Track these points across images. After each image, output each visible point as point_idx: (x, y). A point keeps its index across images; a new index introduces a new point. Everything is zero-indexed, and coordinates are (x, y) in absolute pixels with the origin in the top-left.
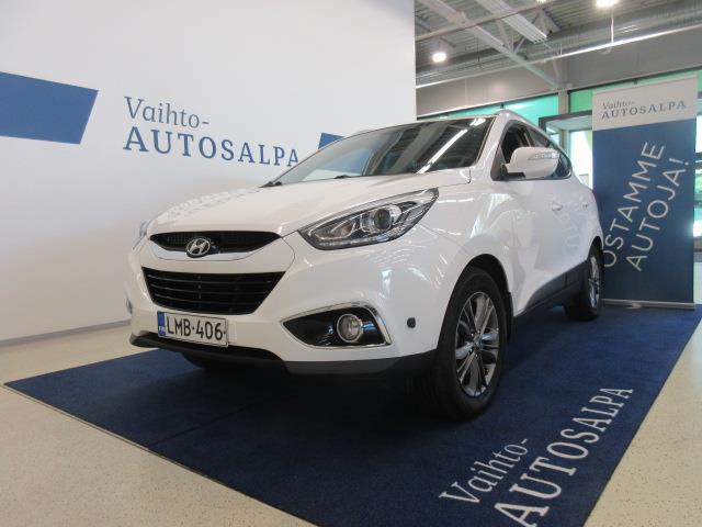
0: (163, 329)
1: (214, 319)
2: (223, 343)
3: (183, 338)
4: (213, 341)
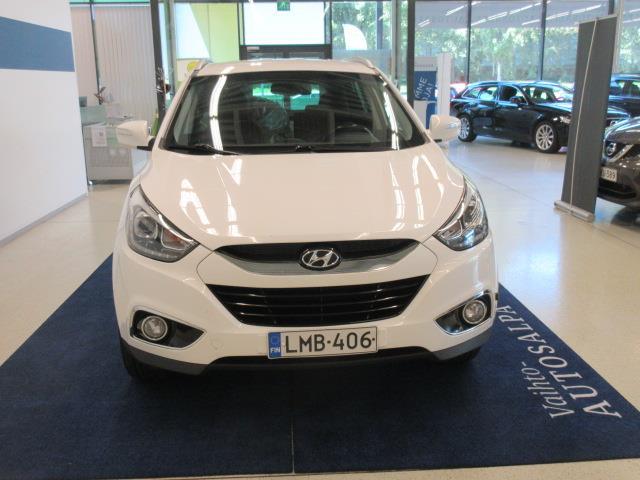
0: (277, 350)
1: (359, 328)
2: (372, 349)
3: (314, 354)
4: (359, 350)
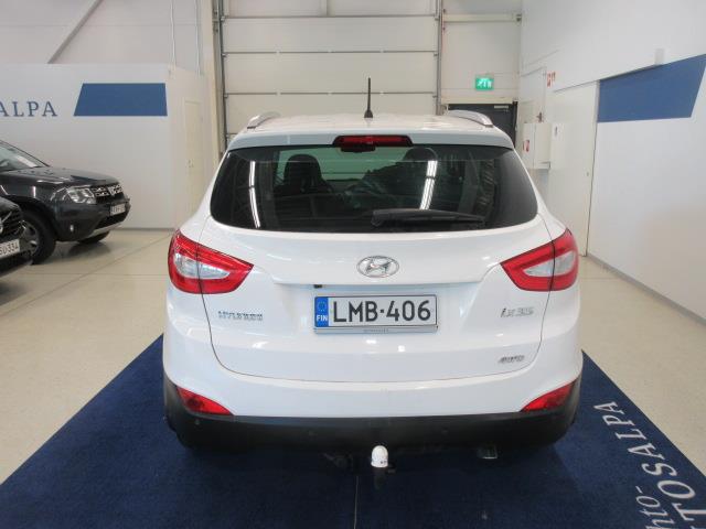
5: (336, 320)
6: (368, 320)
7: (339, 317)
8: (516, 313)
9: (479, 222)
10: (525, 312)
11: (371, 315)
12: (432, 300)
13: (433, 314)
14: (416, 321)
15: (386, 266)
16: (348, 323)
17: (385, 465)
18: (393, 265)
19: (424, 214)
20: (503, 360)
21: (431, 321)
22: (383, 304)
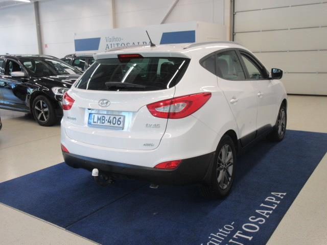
5: (94, 122)
6: (102, 123)
7: (95, 121)
8: (152, 126)
9: (143, 88)
10: (157, 126)
11: (103, 121)
12: (122, 117)
13: (122, 123)
14: (116, 125)
15: (107, 103)
16: (96, 124)
17: (97, 175)
18: (109, 103)
19: (123, 84)
20: (144, 145)
21: (121, 126)
22: (107, 117)
